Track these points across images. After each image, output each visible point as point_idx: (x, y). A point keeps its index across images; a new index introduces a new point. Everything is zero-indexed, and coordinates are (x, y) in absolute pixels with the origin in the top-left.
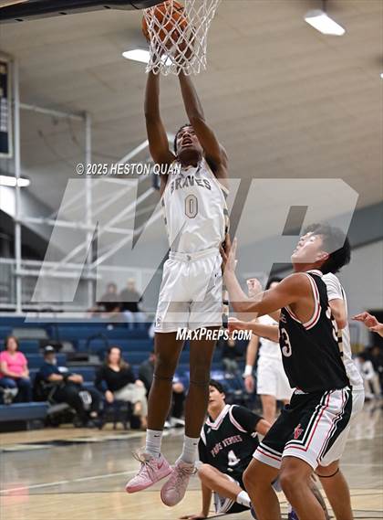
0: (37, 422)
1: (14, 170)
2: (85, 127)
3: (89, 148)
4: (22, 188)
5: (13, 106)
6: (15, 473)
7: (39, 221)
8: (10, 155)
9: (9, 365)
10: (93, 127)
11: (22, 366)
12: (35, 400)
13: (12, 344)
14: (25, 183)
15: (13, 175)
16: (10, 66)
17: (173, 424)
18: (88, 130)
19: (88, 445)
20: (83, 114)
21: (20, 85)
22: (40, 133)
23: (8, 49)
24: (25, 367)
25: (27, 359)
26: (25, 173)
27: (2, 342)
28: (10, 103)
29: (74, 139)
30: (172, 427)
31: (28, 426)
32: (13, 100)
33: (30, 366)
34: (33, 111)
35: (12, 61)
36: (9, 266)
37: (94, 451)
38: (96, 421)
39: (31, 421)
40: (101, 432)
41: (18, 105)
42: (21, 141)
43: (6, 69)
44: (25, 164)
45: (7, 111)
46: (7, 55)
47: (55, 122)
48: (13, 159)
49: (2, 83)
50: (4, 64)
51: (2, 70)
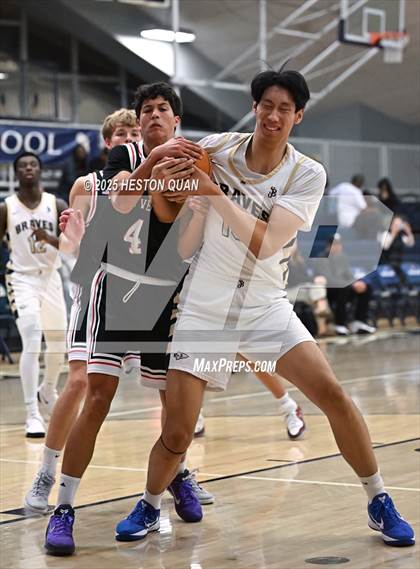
4: (185, 45)
7: (202, 83)
8: (166, 4)
14: (189, 38)
15: (168, 27)
26: (186, 26)
48: (170, 8)
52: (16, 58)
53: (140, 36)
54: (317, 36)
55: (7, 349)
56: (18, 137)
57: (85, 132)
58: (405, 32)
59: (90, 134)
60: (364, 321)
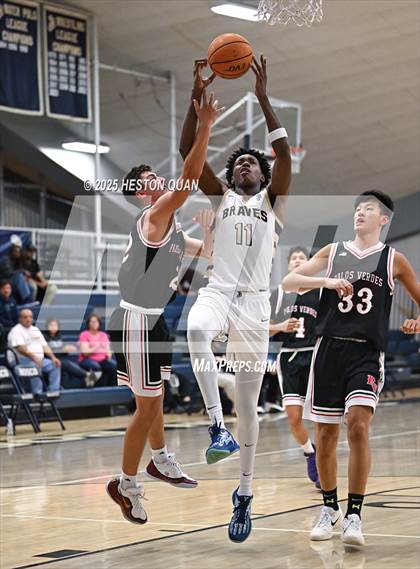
0: (122, 407)
1: (94, 136)
2: (170, 88)
3: (173, 111)
4: (102, 155)
5: (92, 66)
6: (100, 460)
8: (89, 120)
10: (178, 88)
13: (95, 323)
14: (105, 150)
15: (93, 142)
16: (88, 24)
17: (268, 410)
18: (173, 91)
19: (176, 431)
20: (167, 75)
21: (100, 42)
22: (122, 96)
23: (86, 4)
26: (105, 140)
28: (89, 63)
29: (158, 102)
30: (266, 413)
31: (112, 412)
32: (92, 60)
34: (113, 71)
35: (91, 17)
37: (182, 437)
39: (115, 405)
41: (97, 65)
42: (101, 104)
43: (85, 27)
44: (104, 130)
45: (86, 72)
46: (85, 10)
47: (138, 83)
48: (93, 124)
49: (81, 41)
50: (83, 21)
51: (80, 27)
53: (61, 148)
54: (223, 150)
57: (18, 233)
58: (301, 146)
59: (22, 235)
60: (273, 402)
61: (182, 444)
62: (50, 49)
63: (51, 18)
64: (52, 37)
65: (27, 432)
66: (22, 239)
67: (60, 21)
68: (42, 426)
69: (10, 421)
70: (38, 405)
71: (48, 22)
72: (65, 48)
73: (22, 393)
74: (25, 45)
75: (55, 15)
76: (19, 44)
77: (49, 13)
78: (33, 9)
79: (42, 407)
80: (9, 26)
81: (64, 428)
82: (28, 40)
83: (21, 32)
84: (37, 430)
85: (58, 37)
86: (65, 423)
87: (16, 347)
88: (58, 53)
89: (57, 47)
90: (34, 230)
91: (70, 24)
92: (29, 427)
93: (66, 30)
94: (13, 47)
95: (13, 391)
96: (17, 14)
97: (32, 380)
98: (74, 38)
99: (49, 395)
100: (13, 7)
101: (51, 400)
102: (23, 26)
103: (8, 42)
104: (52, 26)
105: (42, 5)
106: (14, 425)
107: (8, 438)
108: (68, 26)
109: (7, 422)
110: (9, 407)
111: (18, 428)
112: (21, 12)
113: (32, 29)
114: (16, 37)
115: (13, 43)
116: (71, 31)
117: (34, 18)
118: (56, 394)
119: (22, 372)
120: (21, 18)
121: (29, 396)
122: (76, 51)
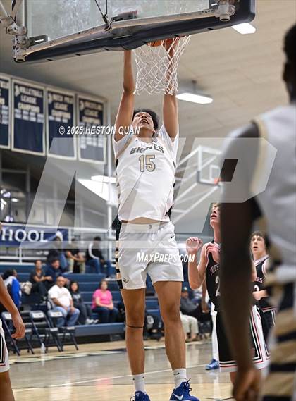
0: (118, 336)
9: (102, 300)
11: (109, 300)
12: (117, 321)
13: (105, 285)
15: (106, 175)
16: (105, 106)
23: (104, 94)
24: (111, 301)
25: (112, 294)
27: (98, 283)
31: (111, 339)
33: (113, 299)
35: (107, 102)
36: (104, 233)
37: (155, 354)
38: (155, 335)
39: (113, 335)
40: (158, 343)
43: (103, 107)
46: (102, 98)
49: (100, 116)
50: (101, 104)
51: (99, 108)
52: (24, 190)
55: (17, 348)
56: (24, 232)
59: (63, 231)
61: (155, 359)
62: (81, 120)
63: (82, 102)
64: (82, 114)
65: (54, 351)
66: (63, 234)
67: (88, 104)
68: (65, 347)
69: (43, 344)
70: (62, 334)
71: (80, 105)
72: (90, 120)
73: (52, 327)
74: (65, 118)
75: (85, 101)
76: (62, 118)
77: (80, 99)
78: (71, 97)
79: (64, 336)
80: (56, 107)
81: (77, 349)
82: (68, 115)
83: (63, 111)
84: (61, 350)
85: (86, 114)
86: (78, 346)
87: (53, 299)
88: (86, 123)
89: (85, 119)
90: (70, 228)
91: (93, 106)
92: (56, 348)
93: (91, 109)
94: (58, 120)
95: (47, 326)
96: (61, 100)
97: (59, 320)
98: (96, 114)
99: (69, 328)
100: (58, 96)
101: (70, 331)
102: (65, 107)
103: (55, 117)
104: (82, 107)
105: (76, 95)
106: (46, 347)
107: (42, 355)
108: (92, 107)
109: (41, 345)
110: (43, 336)
111: (50, 348)
112: (64, 99)
113: (70, 109)
114: (60, 114)
115: (58, 117)
116: (94, 110)
117: (71, 102)
118: (73, 328)
119: (53, 314)
120: (64, 102)
121: (56, 329)
122: (97, 122)
